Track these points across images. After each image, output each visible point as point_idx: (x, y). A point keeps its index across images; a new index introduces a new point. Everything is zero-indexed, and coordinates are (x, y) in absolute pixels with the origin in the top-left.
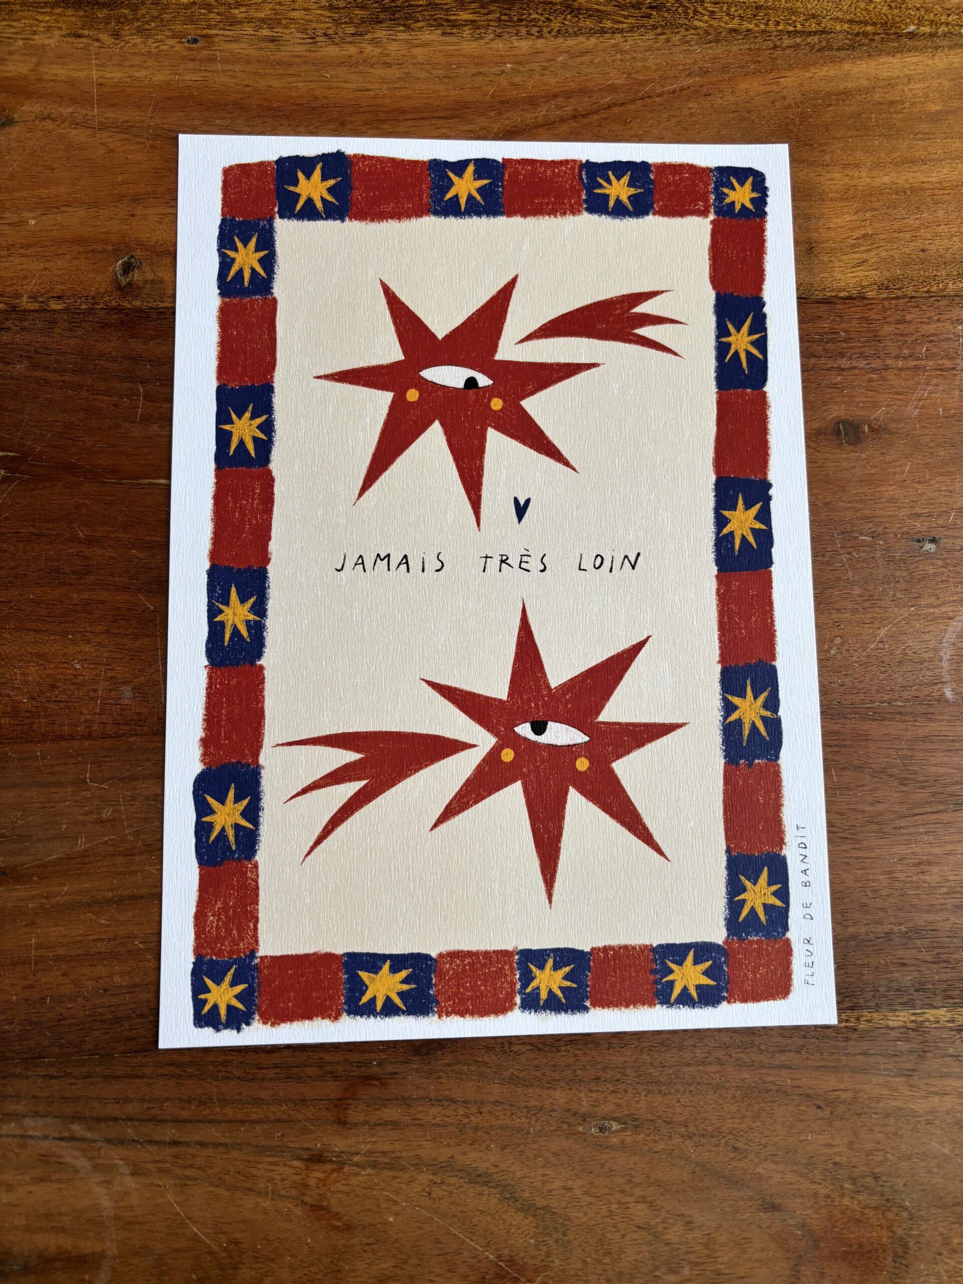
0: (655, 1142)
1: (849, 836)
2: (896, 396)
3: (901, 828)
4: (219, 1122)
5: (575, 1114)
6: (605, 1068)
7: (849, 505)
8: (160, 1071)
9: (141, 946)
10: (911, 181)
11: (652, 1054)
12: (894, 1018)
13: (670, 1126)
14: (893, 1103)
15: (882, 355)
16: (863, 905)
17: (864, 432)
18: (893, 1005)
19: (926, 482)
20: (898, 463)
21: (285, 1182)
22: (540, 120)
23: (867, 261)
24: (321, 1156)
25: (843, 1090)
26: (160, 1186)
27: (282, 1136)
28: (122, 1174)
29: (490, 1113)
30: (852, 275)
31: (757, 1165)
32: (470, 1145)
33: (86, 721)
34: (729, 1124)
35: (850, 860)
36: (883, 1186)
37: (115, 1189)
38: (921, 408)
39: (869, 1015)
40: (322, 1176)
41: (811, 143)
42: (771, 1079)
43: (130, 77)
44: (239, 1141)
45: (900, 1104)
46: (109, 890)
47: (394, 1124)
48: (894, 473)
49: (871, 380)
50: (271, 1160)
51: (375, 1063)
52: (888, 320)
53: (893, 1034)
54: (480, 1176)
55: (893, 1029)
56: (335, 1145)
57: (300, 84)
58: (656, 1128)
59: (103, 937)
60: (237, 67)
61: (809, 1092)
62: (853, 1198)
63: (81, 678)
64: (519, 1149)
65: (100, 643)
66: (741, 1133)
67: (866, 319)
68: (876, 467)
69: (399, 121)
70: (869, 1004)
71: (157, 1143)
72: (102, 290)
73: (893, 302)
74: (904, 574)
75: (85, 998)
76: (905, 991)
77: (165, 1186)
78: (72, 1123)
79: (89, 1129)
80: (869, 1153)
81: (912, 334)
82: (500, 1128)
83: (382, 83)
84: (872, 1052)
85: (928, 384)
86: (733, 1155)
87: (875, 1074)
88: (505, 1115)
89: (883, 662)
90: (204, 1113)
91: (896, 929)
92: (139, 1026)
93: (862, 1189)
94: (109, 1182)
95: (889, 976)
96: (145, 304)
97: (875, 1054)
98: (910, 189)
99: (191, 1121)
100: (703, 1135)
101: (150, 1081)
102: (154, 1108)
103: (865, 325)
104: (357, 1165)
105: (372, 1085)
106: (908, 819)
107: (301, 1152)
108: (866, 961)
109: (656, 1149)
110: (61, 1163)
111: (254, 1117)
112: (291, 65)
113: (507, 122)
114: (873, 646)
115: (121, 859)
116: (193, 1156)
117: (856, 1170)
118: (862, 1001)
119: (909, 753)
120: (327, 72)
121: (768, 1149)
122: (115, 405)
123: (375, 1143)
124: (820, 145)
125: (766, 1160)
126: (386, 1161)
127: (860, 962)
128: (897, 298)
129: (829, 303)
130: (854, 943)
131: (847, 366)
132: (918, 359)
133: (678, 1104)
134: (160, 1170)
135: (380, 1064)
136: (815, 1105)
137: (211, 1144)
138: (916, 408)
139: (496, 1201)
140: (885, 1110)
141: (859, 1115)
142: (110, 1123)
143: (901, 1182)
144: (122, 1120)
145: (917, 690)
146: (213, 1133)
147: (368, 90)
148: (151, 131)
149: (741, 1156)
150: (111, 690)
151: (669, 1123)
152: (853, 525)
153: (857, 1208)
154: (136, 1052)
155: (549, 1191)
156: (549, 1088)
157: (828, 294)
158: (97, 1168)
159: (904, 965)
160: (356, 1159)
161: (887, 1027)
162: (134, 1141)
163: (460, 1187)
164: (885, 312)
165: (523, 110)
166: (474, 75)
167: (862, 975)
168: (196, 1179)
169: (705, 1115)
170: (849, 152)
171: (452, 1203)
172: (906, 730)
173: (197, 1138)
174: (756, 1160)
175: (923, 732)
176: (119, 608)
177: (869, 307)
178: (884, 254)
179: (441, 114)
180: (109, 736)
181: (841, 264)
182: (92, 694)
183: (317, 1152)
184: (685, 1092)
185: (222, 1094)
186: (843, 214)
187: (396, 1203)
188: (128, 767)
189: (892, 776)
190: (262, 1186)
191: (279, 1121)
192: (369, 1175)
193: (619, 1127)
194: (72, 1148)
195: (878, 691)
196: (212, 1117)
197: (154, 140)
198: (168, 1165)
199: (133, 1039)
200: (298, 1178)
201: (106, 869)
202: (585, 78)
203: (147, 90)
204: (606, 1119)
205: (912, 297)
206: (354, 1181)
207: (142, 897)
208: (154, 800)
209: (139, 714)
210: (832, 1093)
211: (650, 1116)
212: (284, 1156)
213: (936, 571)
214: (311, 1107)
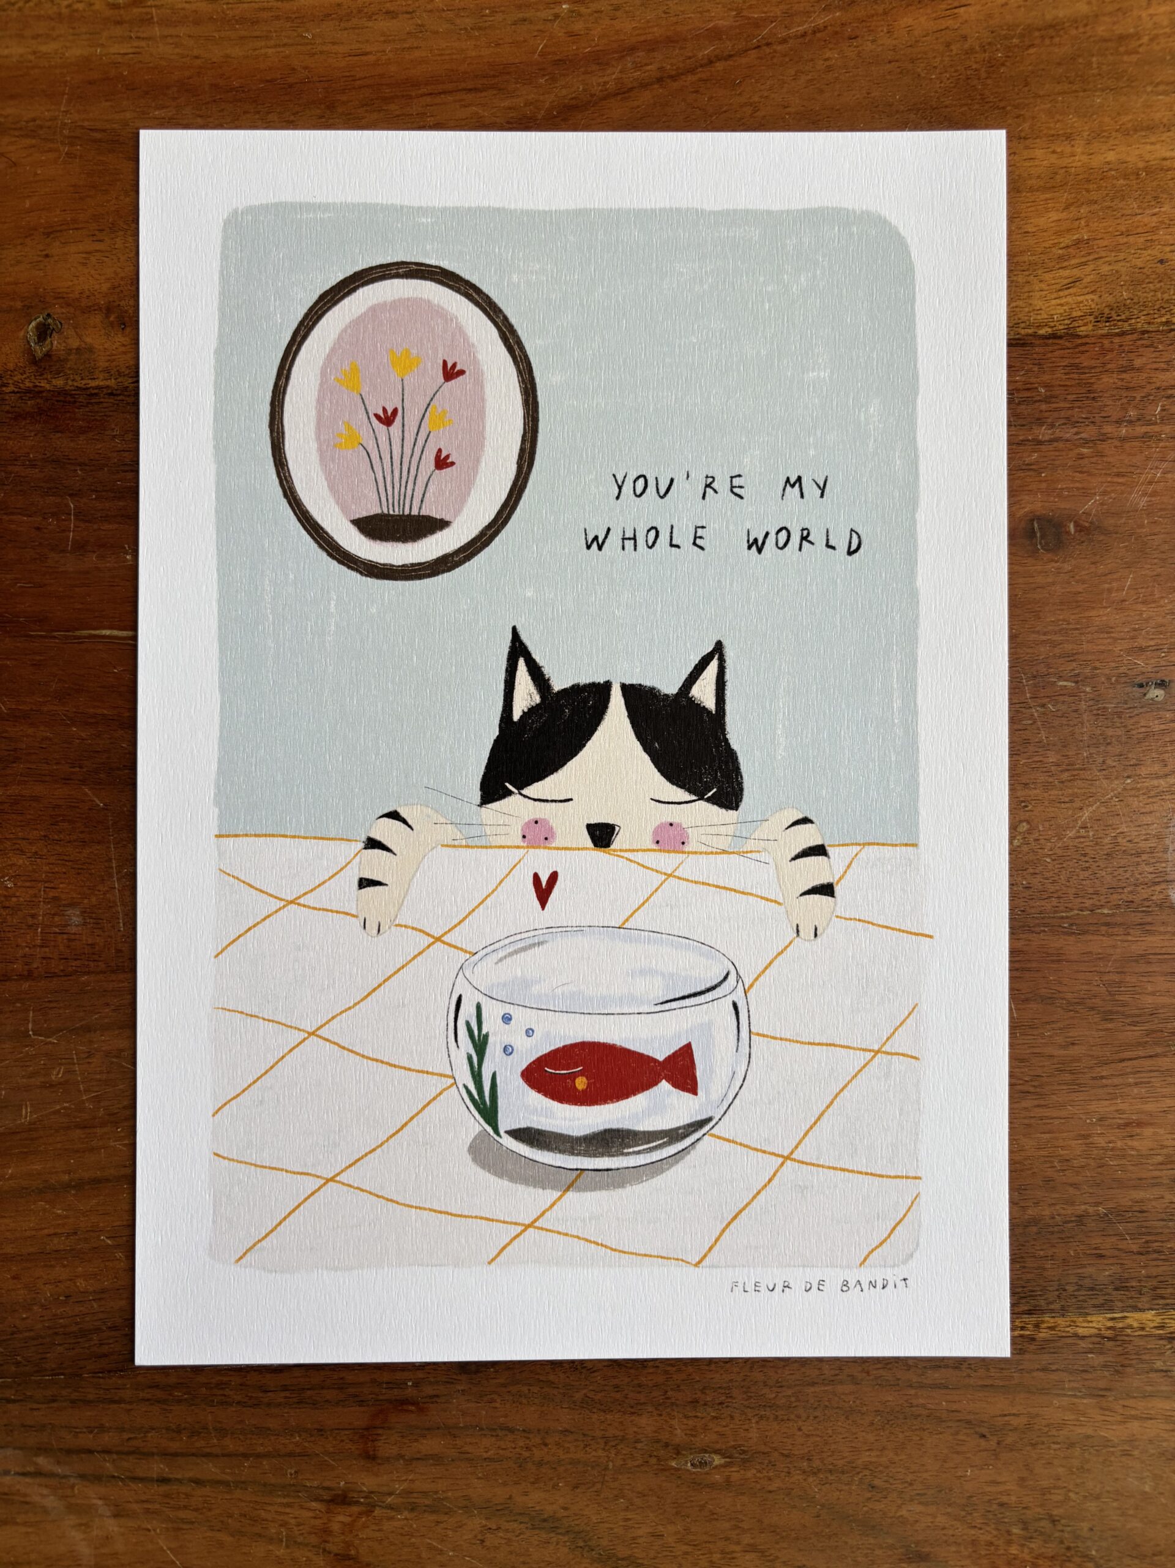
0: (770, 1479)
1: (1032, 1090)
2: (1116, 479)
3: (1102, 1077)
4: (217, 1456)
5: (667, 1445)
6: (704, 1388)
7: (1044, 638)
8: (141, 1395)
9: (109, 1242)
10: (1147, 157)
11: (765, 1370)
12: (1086, 1325)
13: (788, 1460)
14: (1079, 1430)
15: (1098, 419)
16: (1048, 1180)
17: (1068, 533)
18: (1085, 1308)
19: (1154, 602)
20: (1115, 576)
21: (301, 1528)
22: (611, 86)
23: (1079, 280)
24: (345, 1497)
25: (1014, 1415)
26: (149, 1530)
27: (296, 1472)
28: (101, 1516)
29: (557, 1444)
30: (1058, 301)
31: (899, 1507)
32: (533, 1483)
33: (25, 956)
34: (865, 1457)
35: (1033, 1121)
36: (1062, 1531)
37: (95, 1533)
38: (1151, 496)
39: (1052, 1320)
40: (348, 1520)
41: (1002, 104)
42: (921, 1401)
43: (34, 53)
44: (243, 1479)
45: (1090, 1431)
46: (64, 1172)
47: (437, 1459)
48: (1110, 591)
49: (1081, 457)
50: (285, 1501)
51: (410, 1384)
52: (1109, 366)
53: (1083, 1344)
54: (545, 1520)
55: (1083, 1338)
56: (363, 1484)
57: (270, 51)
58: (770, 1462)
59: (59, 1231)
60: (182, 31)
61: (971, 1417)
62: (1023, 1545)
63: (14, 899)
64: (595, 1489)
65: (36, 853)
66: (881, 1468)
67: (1076, 366)
68: (1084, 582)
69: (410, 97)
70: (1052, 1307)
71: (142, 1479)
72: (11, 366)
73: (1117, 340)
74: (1119, 732)
75: (42, 1306)
76: (1101, 1290)
77: (155, 1530)
78: (36, 1455)
79: (59, 1463)
80: (1045, 1491)
81: (1143, 387)
82: (571, 1464)
83: (385, 41)
84: (1054, 1367)
85: (1163, 460)
86: (869, 1495)
87: (1058, 1395)
88: (576, 1447)
89: (1085, 855)
90: (198, 1445)
91: (1091, 1210)
92: (111, 1341)
93: (1034, 1535)
94: (86, 1525)
95: (1079, 1271)
96: (70, 383)
97: (1057, 1370)
98: (1145, 169)
99: (183, 1455)
100: (831, 1471)
101: (128, 1407)
102: (135, 1438)
103: (1076, 376)
104: (390, 1507)
105: (407, 1411)
106: (1113, 1065)
107: (321, 1492)
108: (1050, 1253)
109: (770, 1488)
110: (27, 1503)
111: (260, 1449)
112: (257, 22)
113: (564, 92)
114: (1071, 834)
115: (78, 1132)
116: (187, 1496)
117: (1028, 1512)
118: (1042, 1303)
119: (1116, 978)
120: (307, 31)
121: (915, 1487)
122: (38, 529)
123: (412, 1481)
124: (1016, 107)
125: (912, 1500)
126: (427, 1502)
127: (1042, 1253)
128: (1123, 334)
129: (1023, 345)
130: (1035, 1229)
131: (1047, 438)
132: (1150, 423)
133: (800, 1433)
134: (147, 1511)
135: (416, 1385)
136: (976, 1433)
137: (208, 1481)
138: (1145, 494)
139: (566, 1550)
140: (1068, 1438)
141: (1034, 1445)
142: (83, 1456)
143: (1085, 1526)
144: (98, 1452)
145: (1131, 892)
146: (210, 1469)
147: (366, 54)
148: (66, 132)
149: (880, 1495)
150: (54, 914)
151: (787, 1456)
152: (1049, 666)
153: (1028, 1557)
154: (109, 1372)
155: (634, 1538)
156: (633, 1413)
157: (1023, 332)
158: (72, 1509)
159: (1101, 1256)
160: (389, 1500)
161: (1076, 1335)
162: (114, 1477)
163: (520, 1534)
164: (1105, 355)
165: (585, 73)
166: (515, 23)
167: (1044, 1269)
168: (192, 1523)
169: (833, 1447)
170: (1058, 117)
171: (511, 1553)
172: (1114, 947)
173: (191, 1474)
174: (899, 1502)
175: (1136, 949)
176: (58, 806)
177: (1082, 348)
178: (1105, 269)
179: (470, 85)
180: (55, 975)
181: (1043, 286)
182: (30, 921)
183: (340, 1492)
184: (808, 1417)
185: (219, 1422)
186: (1047, 210)
187: (441, 1552)
188: (82, 1014)
189: (1092, 1009)
190: (273, 1531)
191: (291, 1455)
192: (406, 1519)
193: (723, 1461)
194: (40, 1485)
195: (1077, 895)
196: (208, 1450)
197: (72, 144)
198: (157, 1506)
199: (105, 1356)
200: (318, 1522)
201: (59, 1146)
202: (674, 19)
203: (58, 71)
204: (706, 1451)
205: (1144, 332)
206: (387, 1526)
207: (107, 1180)
208: (117, 1057)
209: (92, 945)
210: (999, 1418)
211: (763, 1448)
212: (299, 1496)
213: (1163, 727)
214: (331, 1439)
